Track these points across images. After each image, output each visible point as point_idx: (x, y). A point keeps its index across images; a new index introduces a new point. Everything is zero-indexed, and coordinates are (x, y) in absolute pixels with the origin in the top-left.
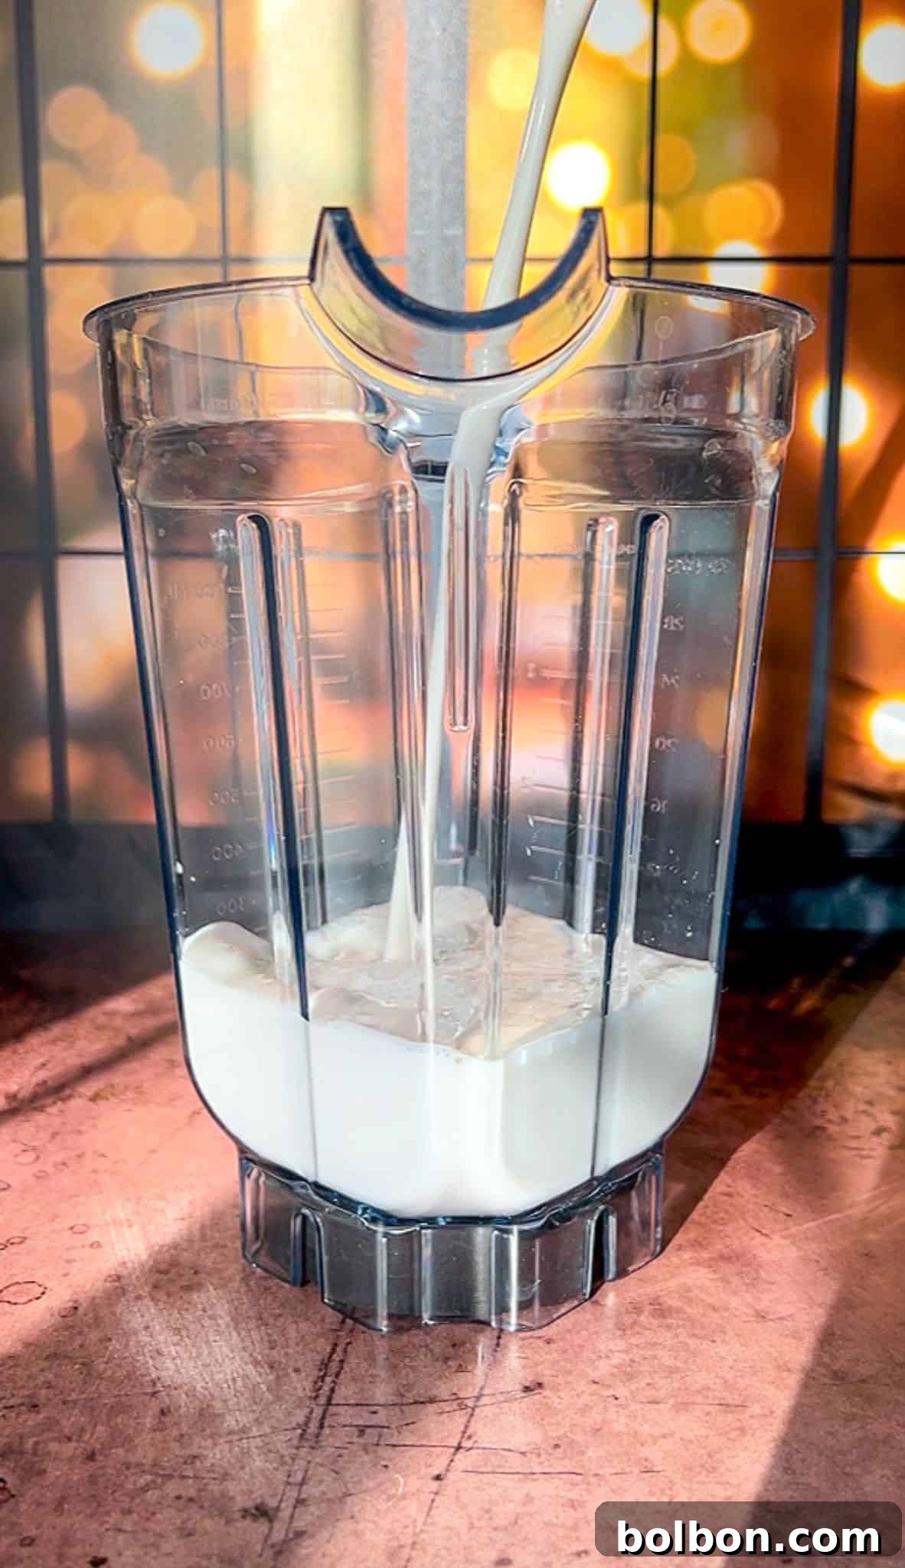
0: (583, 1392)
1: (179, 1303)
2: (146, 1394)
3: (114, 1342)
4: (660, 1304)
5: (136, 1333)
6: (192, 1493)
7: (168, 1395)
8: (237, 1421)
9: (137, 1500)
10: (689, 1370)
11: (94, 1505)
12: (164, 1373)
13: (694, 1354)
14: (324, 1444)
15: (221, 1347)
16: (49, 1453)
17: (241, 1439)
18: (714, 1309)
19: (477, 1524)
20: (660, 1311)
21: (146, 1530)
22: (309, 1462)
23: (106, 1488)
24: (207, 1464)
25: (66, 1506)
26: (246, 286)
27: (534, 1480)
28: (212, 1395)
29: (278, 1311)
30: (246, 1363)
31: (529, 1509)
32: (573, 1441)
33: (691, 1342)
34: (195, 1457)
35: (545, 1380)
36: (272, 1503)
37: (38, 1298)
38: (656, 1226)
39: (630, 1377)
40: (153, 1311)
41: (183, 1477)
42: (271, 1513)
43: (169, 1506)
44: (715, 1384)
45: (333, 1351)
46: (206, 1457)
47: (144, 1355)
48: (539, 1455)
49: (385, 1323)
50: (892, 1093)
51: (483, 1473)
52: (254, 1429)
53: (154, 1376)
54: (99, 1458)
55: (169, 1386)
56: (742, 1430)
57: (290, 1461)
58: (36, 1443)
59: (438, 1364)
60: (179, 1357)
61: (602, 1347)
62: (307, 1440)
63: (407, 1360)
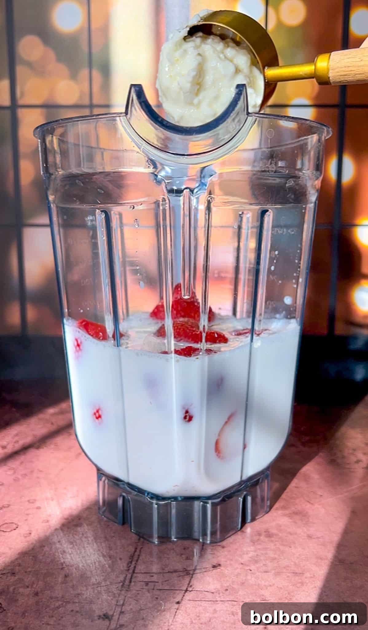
0: (237, 568)
1: (72, 531)
2: (59, 568)
3: (46, 547)
4: (268, 532)
5: (55, 543)
6: (78, 609)
7: (68, 569)
8: (96, 580)
9: (56, 612)
10: (281, 559)
11: (38, 614)
12: (66, 560)
13: (283, 552)
14: (132, 589)
15: (89, 550)
16: (19, 593)
17: (98, 587)
18: (291, 534)
19: (194, 622)
20: (269, 535)
21: (59, 624)
22: (125, 596)
23: (43, 607)
24: (84, 597)
25: (26, 614)
26: (100, 117)
27: (218, 603)
28: (86, 569)
29: (113, 535)
30: (100, 556)
31: (216, 615)
32: (233, 588)
33: (282, 548)
34: (79, 594)
35: (222, 563)
36: (111, 613)
37: (15, 529)
38: (267, 500)
39: (256, 562)
40: (62, 534)
41: (74, 602)
42: (110, 617)
43: (68, 614)
44: (291, 564)
45: (135, 551)
46: (83, 594)
47: (58, 553)
48: (219, 594)
49: (156, 540)
50: (363, 445)
51: (196, 601)
52: (103, 583)
53: (62, 561)
54: (40, 594)
55: (68, 565)
56: (302, 583)
57: (118, 596)
58: (14, 589)
59: (178, 557)
60: (72, 553)
61: (245, 549)
62: (125, 587)
63: (165, 555)
